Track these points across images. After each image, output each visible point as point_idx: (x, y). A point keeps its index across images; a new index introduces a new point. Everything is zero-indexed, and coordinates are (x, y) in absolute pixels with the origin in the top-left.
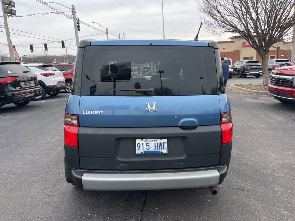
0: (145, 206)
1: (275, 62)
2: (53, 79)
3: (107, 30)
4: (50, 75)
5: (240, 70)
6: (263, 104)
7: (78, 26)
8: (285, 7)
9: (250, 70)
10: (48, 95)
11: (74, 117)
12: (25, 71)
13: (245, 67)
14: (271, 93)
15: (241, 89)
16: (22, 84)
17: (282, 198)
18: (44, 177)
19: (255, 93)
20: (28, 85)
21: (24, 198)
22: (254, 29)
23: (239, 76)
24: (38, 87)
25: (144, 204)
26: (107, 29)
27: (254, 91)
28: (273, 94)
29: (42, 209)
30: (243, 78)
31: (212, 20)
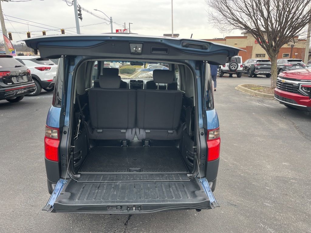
0: (130, 220)
1: (287, 61)
2: (48, 74)
3: (111, 20)
4: (46, 69)
5: (250, 69)
6: (268, 108)
7: (80, 15)
8: (298, 5)
9: (260, 69)
10: (43, 90)
11: (54, 131)
12: (17, 65)
13: (256, 66)
14: (276, 97)
15: (248, 90)
16: (14, 80)
17: (269, 214)
18: (29, 185)
19: (261, 95)
20: (21, 81)
21: (6, 207)
22: (265, 27)
23: (249, 75)
24: (32, 83)
25: (129, 217)
26: (111, 17)
27: (261, 93)
28: (278, 98)
29: (24, 220)
30: (253, 77)
31: (221, 16)
